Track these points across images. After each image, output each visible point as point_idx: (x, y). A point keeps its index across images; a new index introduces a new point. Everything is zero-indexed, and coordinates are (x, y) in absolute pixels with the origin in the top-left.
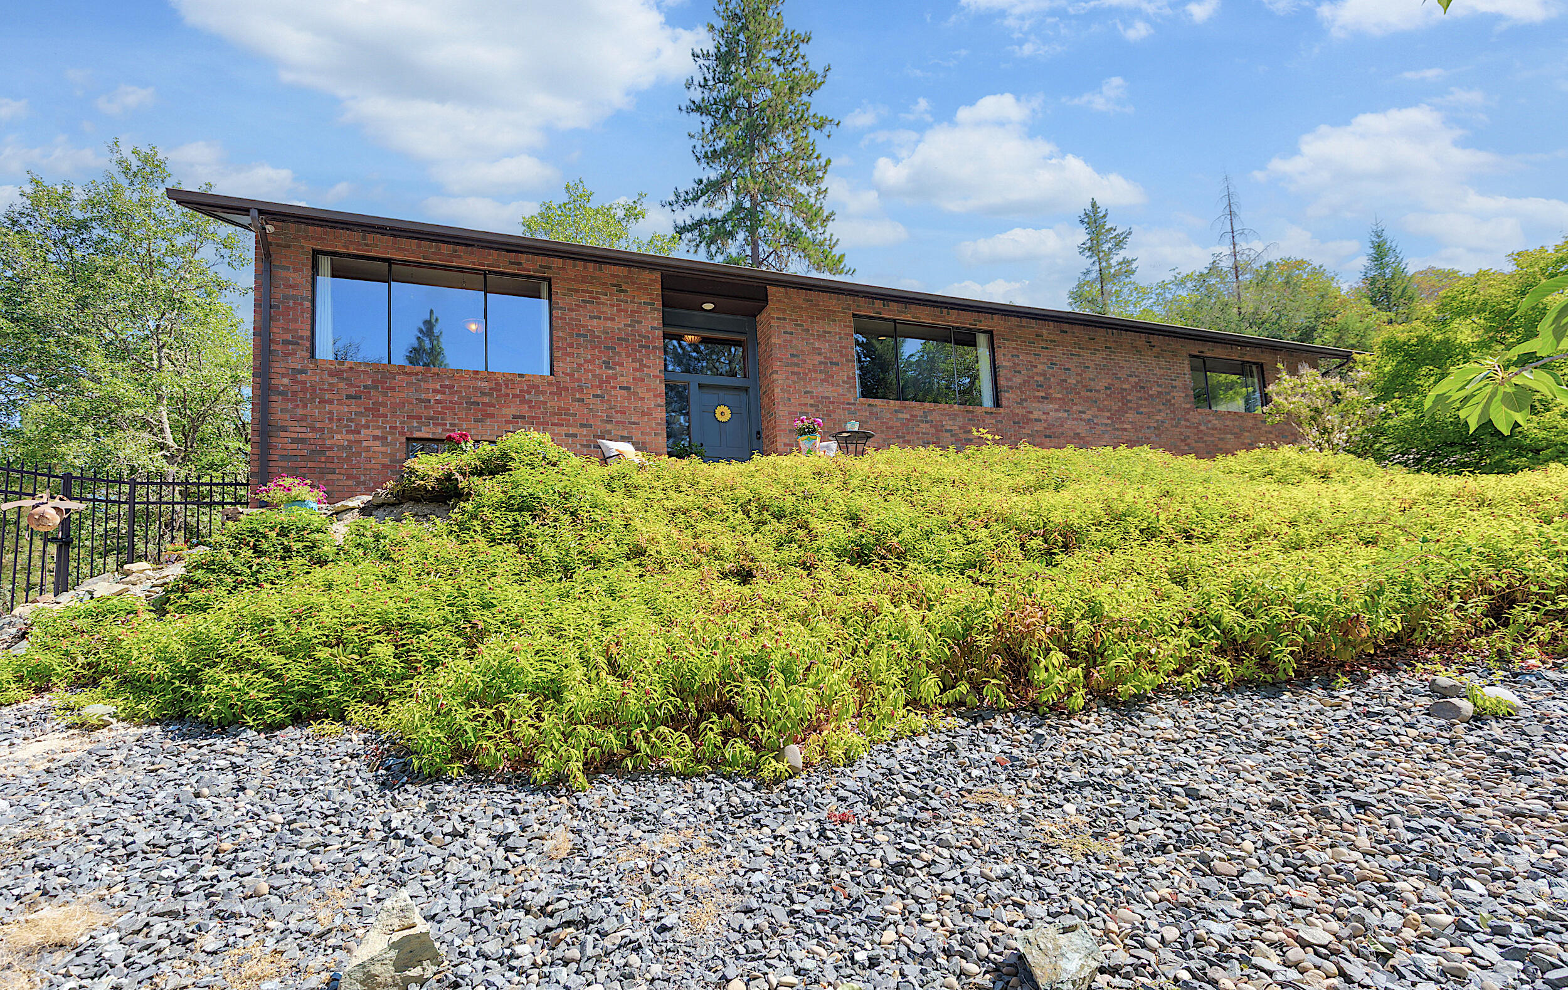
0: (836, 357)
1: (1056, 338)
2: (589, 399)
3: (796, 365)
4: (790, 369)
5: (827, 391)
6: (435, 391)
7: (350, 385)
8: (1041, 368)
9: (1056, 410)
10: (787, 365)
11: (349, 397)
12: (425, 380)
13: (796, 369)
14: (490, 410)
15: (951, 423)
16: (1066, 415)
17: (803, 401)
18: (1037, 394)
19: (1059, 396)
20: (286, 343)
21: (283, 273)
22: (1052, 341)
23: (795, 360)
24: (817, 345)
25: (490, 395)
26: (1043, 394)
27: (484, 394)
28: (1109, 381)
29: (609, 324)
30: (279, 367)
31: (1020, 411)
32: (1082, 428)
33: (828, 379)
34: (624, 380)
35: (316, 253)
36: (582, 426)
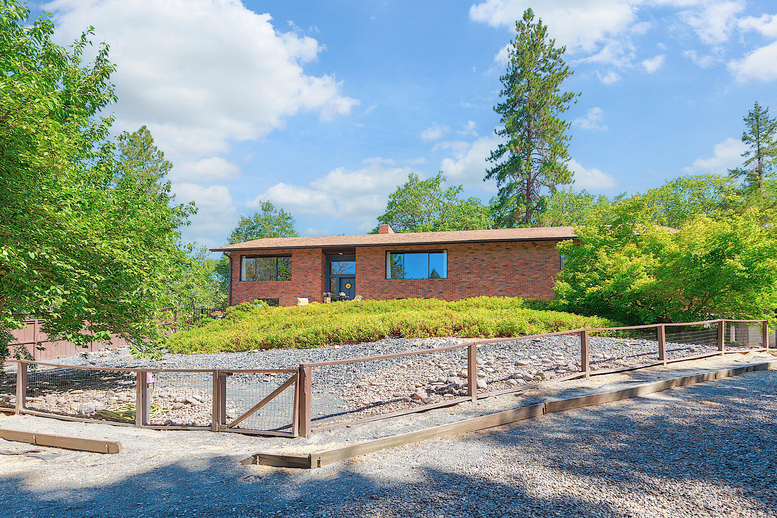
0: (378, 266)
1: (478, 248)
2: (300, 286)
3: (364, 270)
4: (361, 272)
5: (374, 278)
6: (264, 287)
7: (247, 287)
8: (468, 261)
9: (474, 277)
10: (360, 270)
11: (247, 290)
12: (262, 284)
13: (363, 272)
14: (276, 291)
15: (422, 285)
16: (480, 279)
17: (365, 282)
18: (465, 271)
19: (477, 271)
20: (235, 278)
21: (235, 262)
22: (476, 250)
23: (363, 269)
24: (371, 263)
25: (276, 287)
26: (469, 271)
27: (275, 287)
28: (506, 263)
29: (307, 264)
30: (233, 284)
31: (456, 279)
32: (487, 284)
33: (374, 274)
34: (310, 280)
35: (241, 256)
36: (298, 293)
